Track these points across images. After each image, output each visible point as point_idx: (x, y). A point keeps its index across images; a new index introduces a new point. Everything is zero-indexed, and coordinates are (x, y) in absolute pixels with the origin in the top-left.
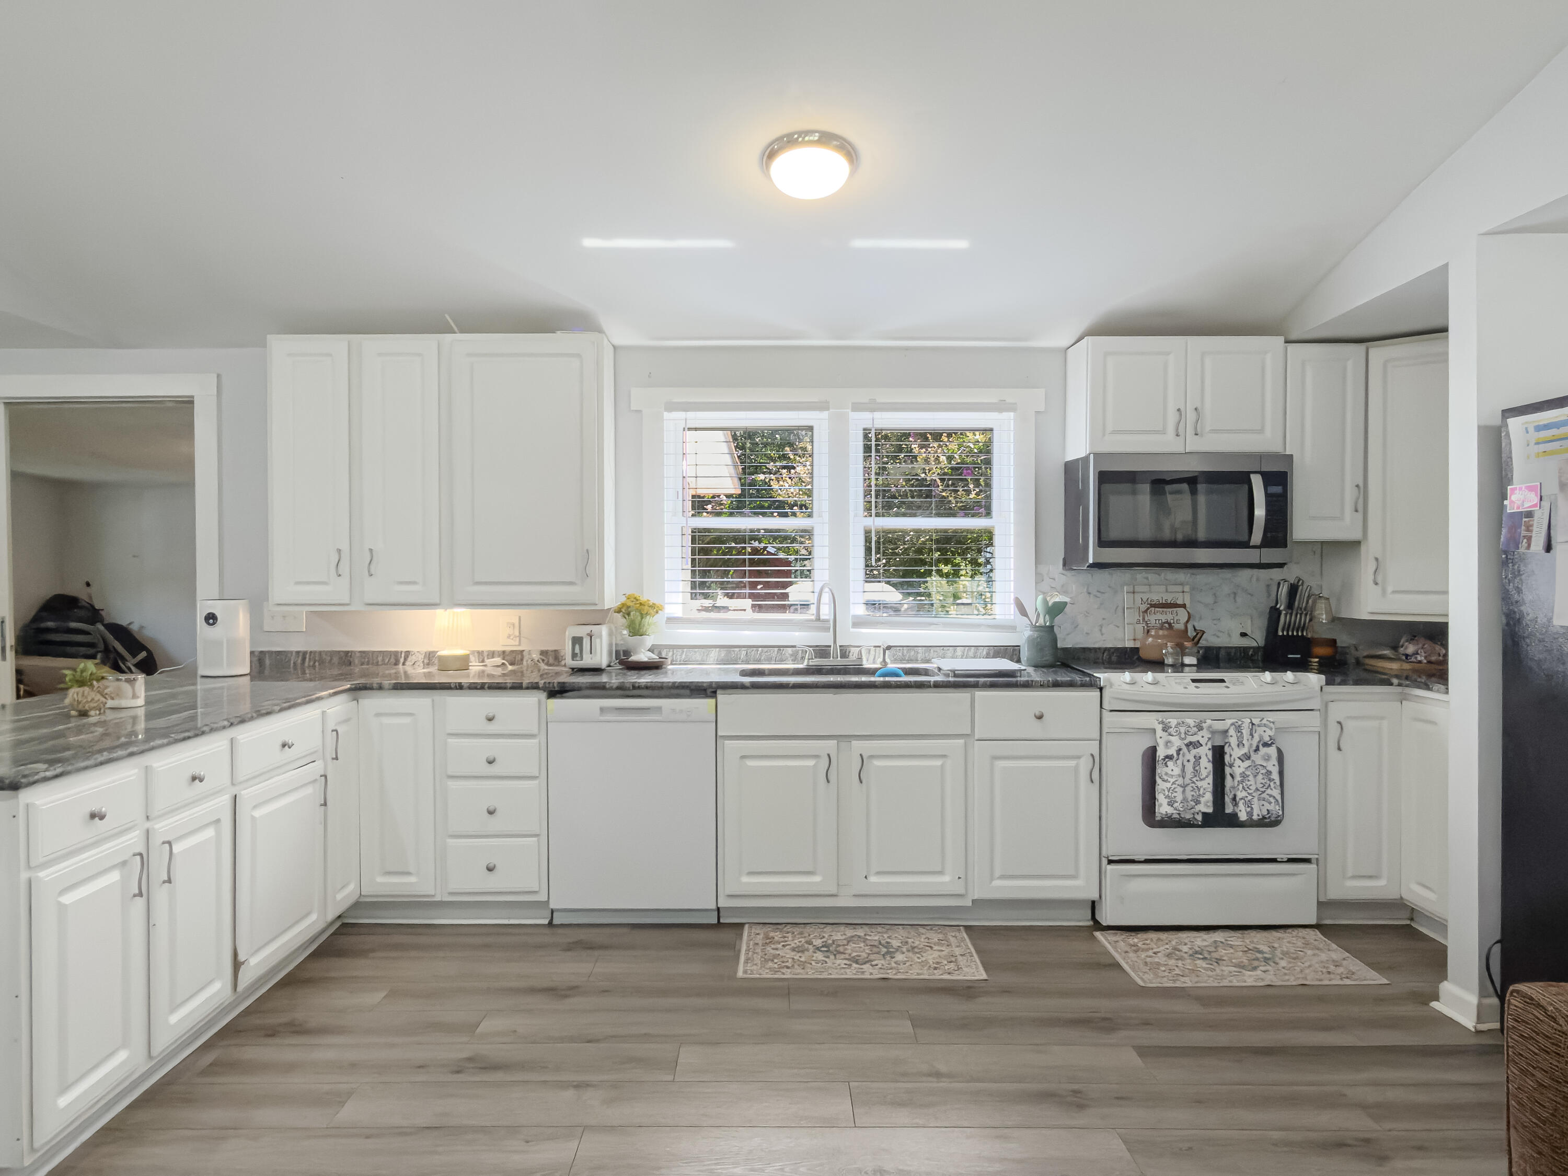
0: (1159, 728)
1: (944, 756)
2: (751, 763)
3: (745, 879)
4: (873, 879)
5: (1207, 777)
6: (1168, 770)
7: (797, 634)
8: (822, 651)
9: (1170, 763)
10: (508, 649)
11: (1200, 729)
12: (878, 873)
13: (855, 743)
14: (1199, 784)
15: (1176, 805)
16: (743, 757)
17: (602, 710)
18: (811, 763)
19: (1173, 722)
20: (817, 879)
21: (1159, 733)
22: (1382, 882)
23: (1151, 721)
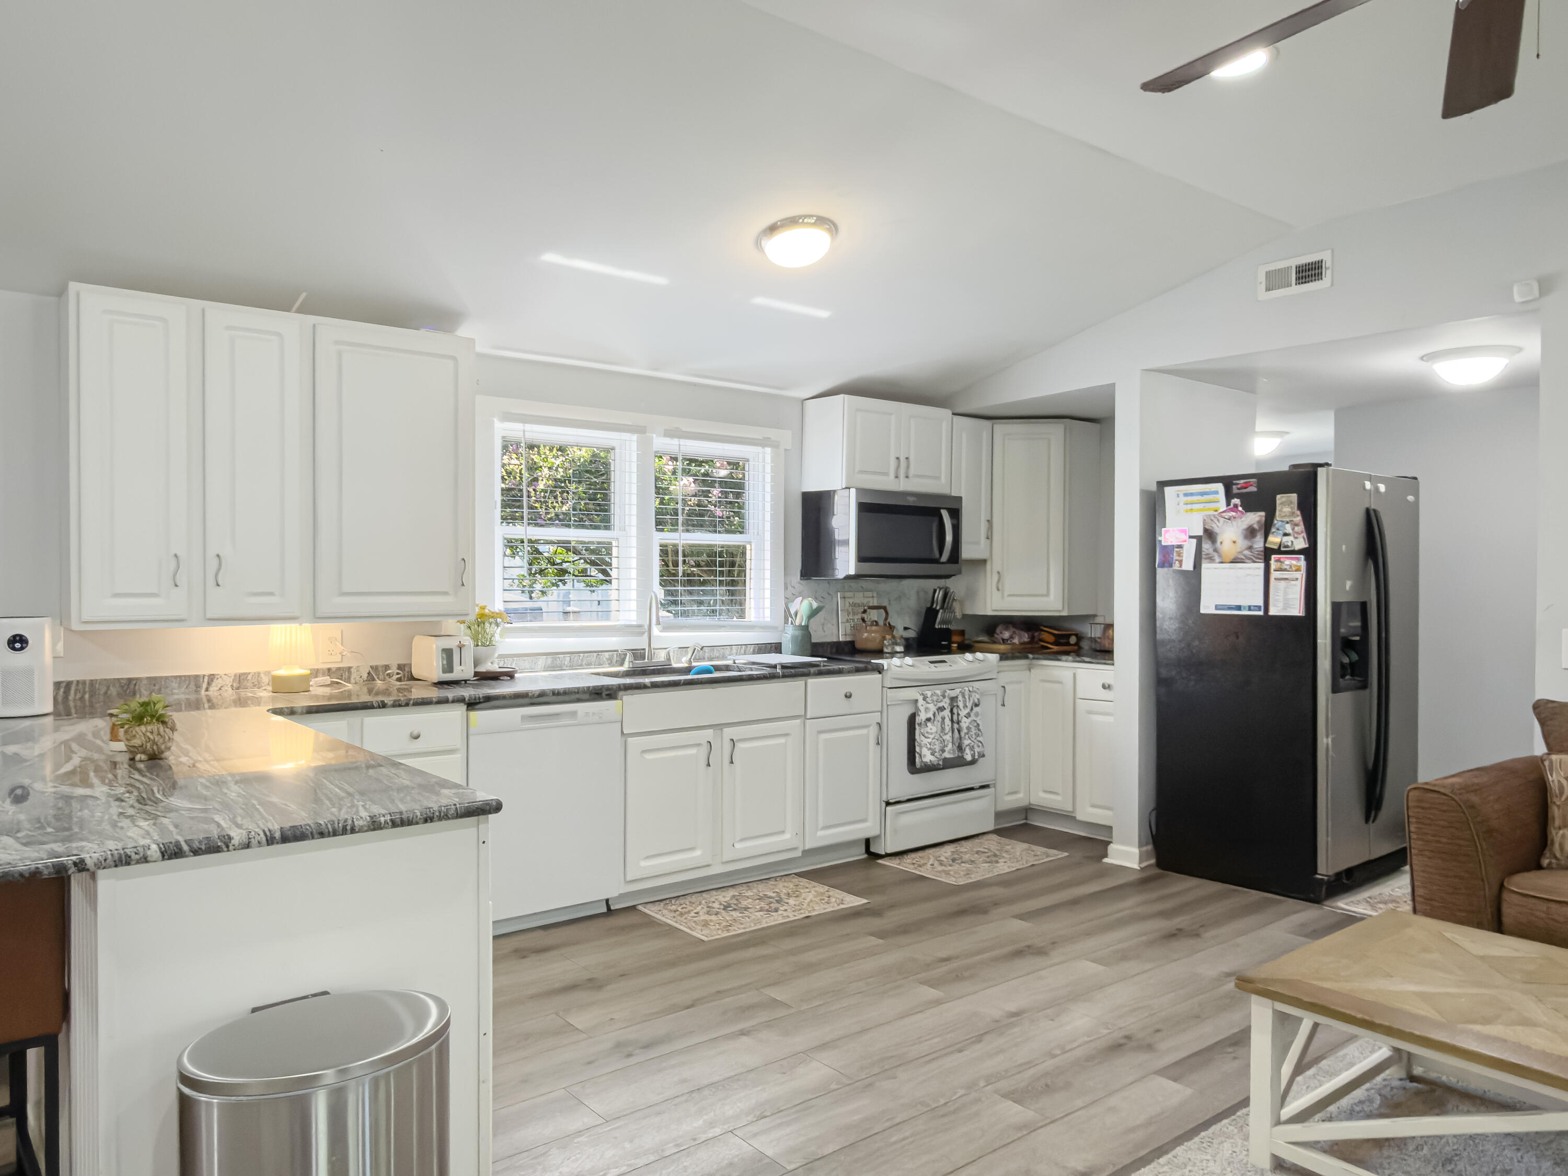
0: (920, 698)
1: (787, 735)
2: (649, 756)
3: (643, 864)
4: (738, 846)
5: (949, 732)
6: (928, 729)
7: (614, 639)
8: (638, 654)
9: (929, 724)
10: (334, 666)
11: (944, 696)
12: (742, 840)
13: (726, 730)
14: (944, 737)
15: (936, 754)
16: (644, 752)
17: (524, 718)
18: (693, 751)
19: (929, 693)
20: (698, 853)
21: (921, 702)
22: (1021, 795)
23: (912, 694)
